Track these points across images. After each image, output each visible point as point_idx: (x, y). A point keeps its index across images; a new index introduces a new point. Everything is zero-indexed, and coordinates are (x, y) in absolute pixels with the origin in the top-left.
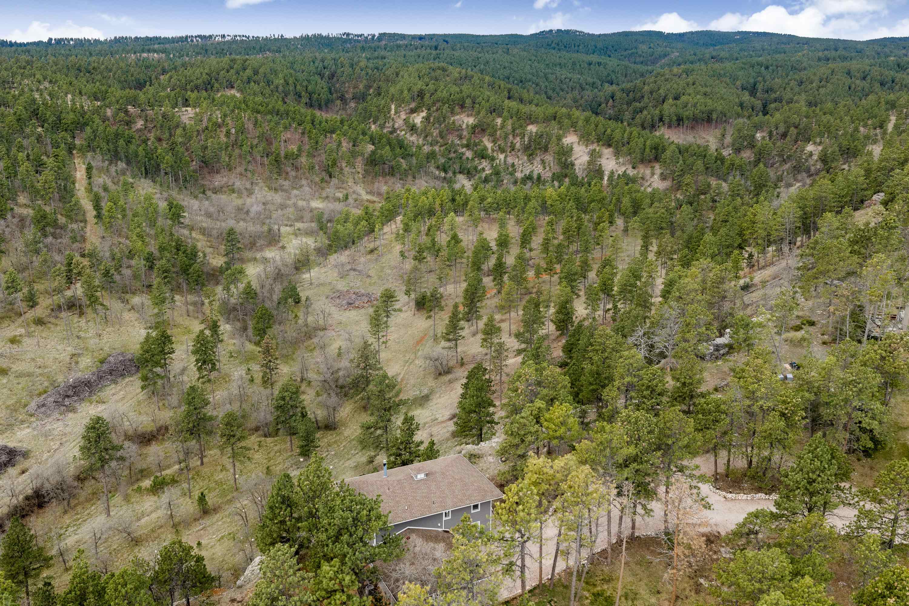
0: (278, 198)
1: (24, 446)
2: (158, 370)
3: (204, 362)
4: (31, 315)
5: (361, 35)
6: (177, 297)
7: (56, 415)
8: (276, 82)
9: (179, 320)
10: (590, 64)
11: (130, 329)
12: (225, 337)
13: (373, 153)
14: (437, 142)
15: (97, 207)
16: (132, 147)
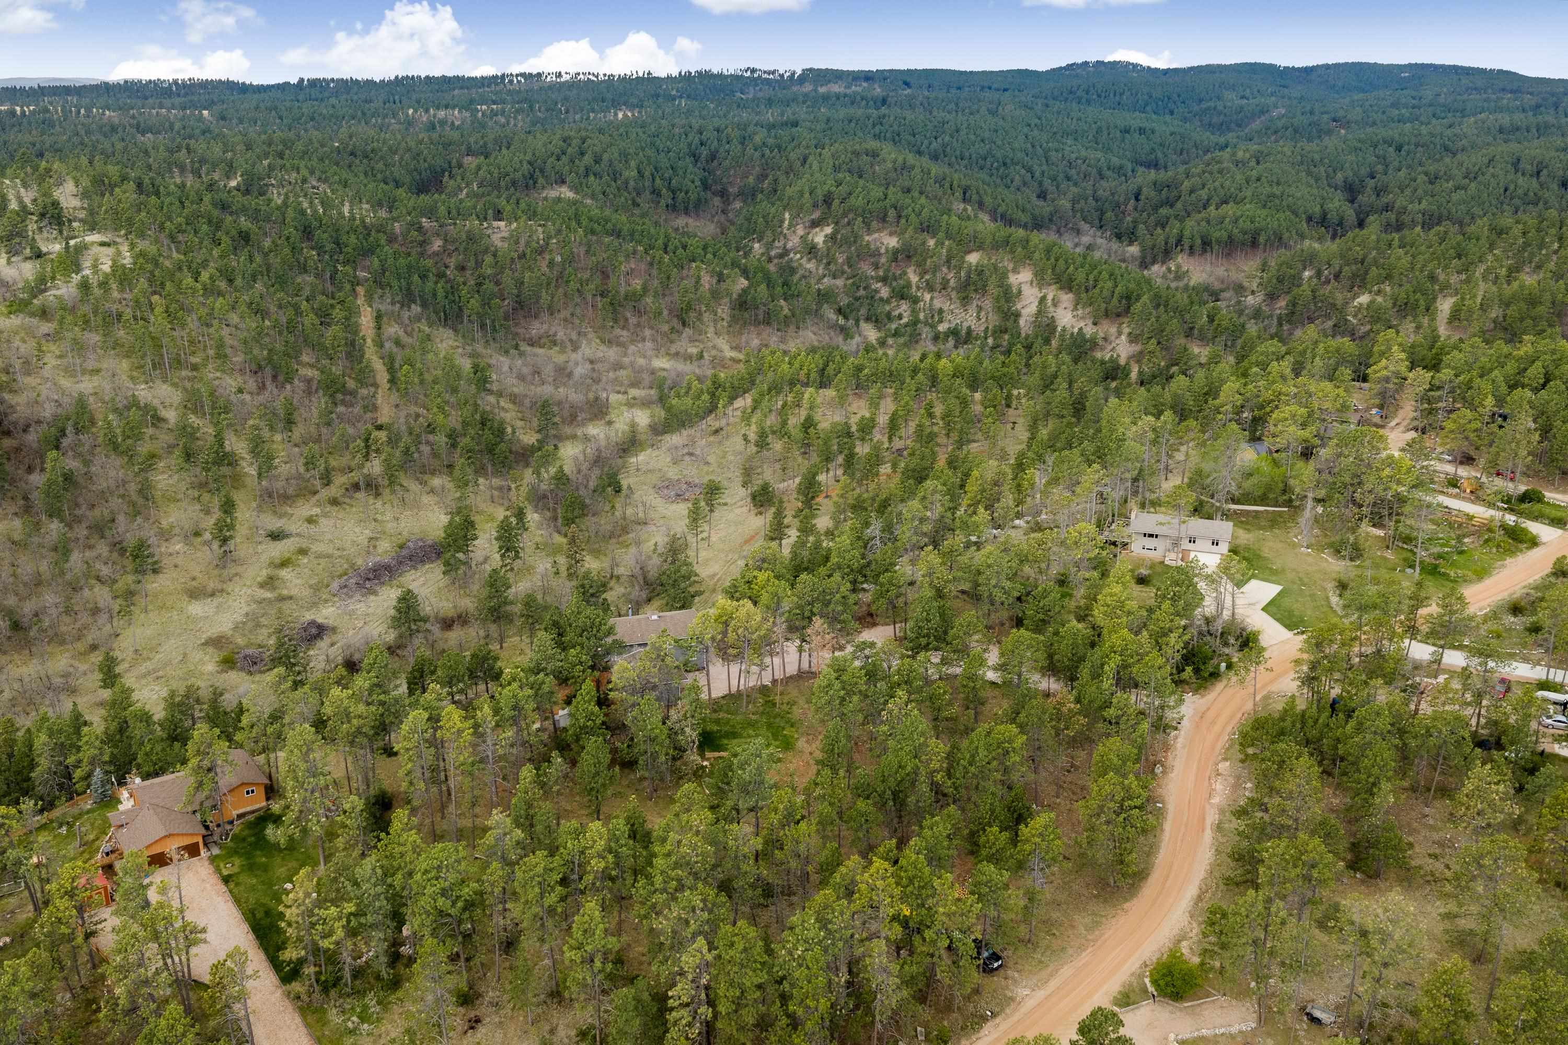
0: (612, 353)
1: (330, 622)
2: (460, 555)
3: (508, 550)
4: (325, 493)
5: (773, 72)
6: (481, 480)
7: (358, 596)
8: (626, 174)
9: (483, 506)
10: (1126, 131)
11: (430, 514)
12: (532, 526)
13: (745, 291)
14: (843, 272)
15: (391, 370)
16: (430, 285)
